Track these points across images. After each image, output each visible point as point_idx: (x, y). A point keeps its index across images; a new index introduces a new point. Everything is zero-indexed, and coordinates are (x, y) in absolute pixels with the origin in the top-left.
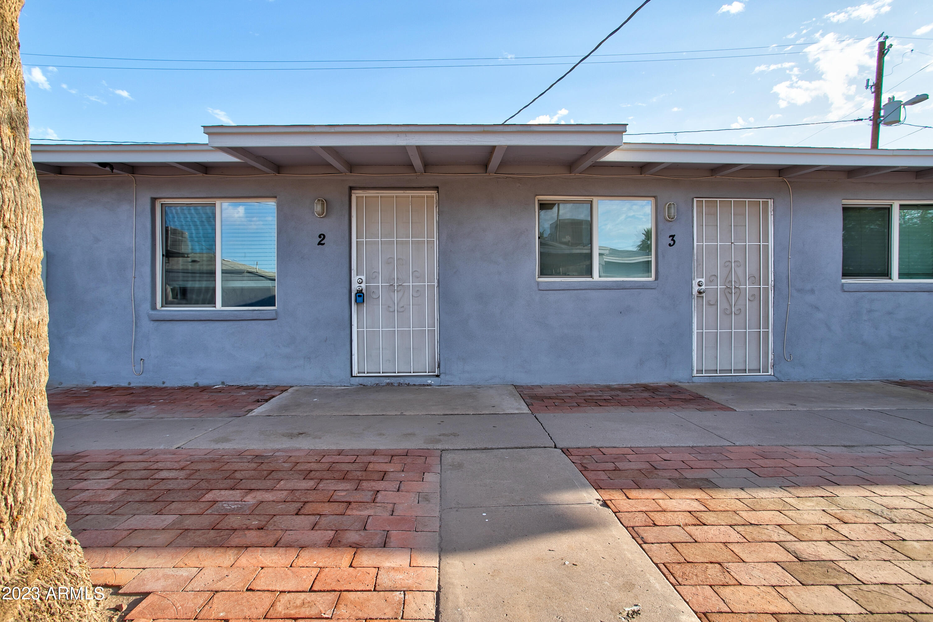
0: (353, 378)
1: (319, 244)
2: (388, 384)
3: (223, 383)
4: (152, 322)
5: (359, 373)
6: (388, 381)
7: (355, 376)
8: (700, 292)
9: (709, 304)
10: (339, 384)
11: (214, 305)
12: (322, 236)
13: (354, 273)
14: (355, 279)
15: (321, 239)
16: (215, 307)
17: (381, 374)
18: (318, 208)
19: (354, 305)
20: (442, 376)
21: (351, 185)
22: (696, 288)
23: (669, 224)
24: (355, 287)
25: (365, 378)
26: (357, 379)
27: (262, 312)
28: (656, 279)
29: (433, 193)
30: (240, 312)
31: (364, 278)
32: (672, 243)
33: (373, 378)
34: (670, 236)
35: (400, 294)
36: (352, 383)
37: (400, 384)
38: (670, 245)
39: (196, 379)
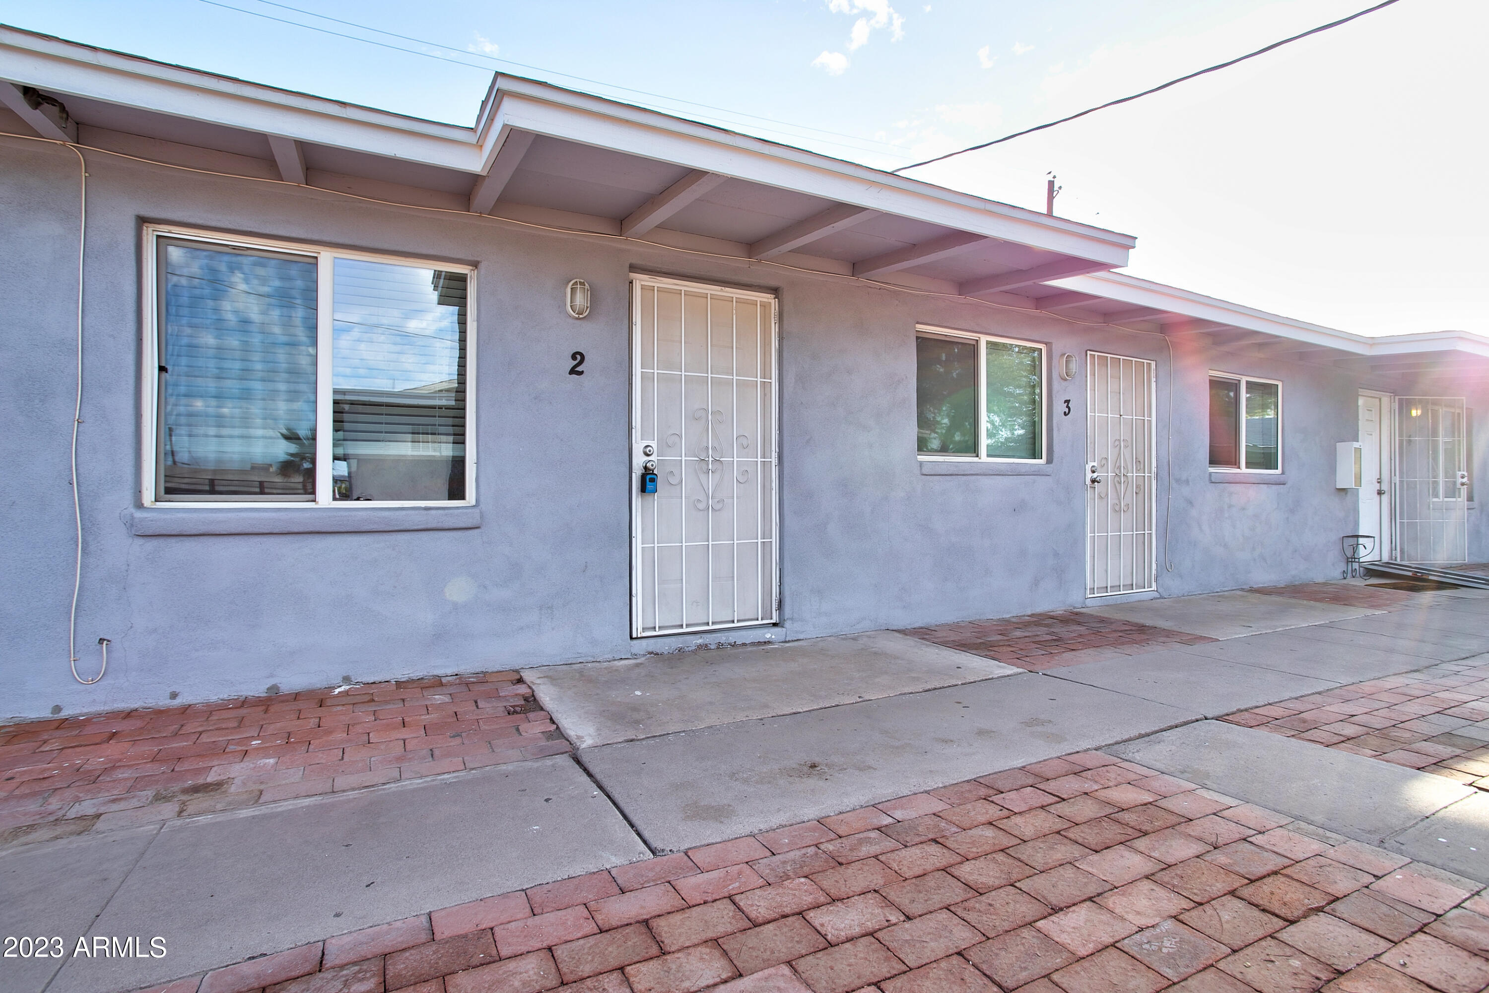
0: (635, 642)
1: (573, 371)
2: (700, 647)
3: (347, 679)
4: (141, 541)
5: (644, 629)
6: (700, 641)
7: (637, 638)
8: (1093, 481)
9: (1100, 497)
10: (610, 656)
11: (311, 497)
12: (579, 357)
13: (636, 434)
14: (638, 448)
15: (575, 362)
16: (314, 501)
17: (685, 630)
18: (580, 300)
19: (637, 497)
20: (788, 624)
21: (634, 261)
22: (1089, 476)
23: (1064, 383)
24: (639, 461)
25: (659, 639)
26: (644, 642)
27: (451, 511)
28: (1050, 461)
29: (768, 298)
30: (397, 513)
31: (654, 444)
32: (1067, 410)
33: (673, 639)
34: (1065, 401)
35: (717, 476)
36: (634, 651)
37: (720, 646)
38: (1065, 412)
39: (271, 676)
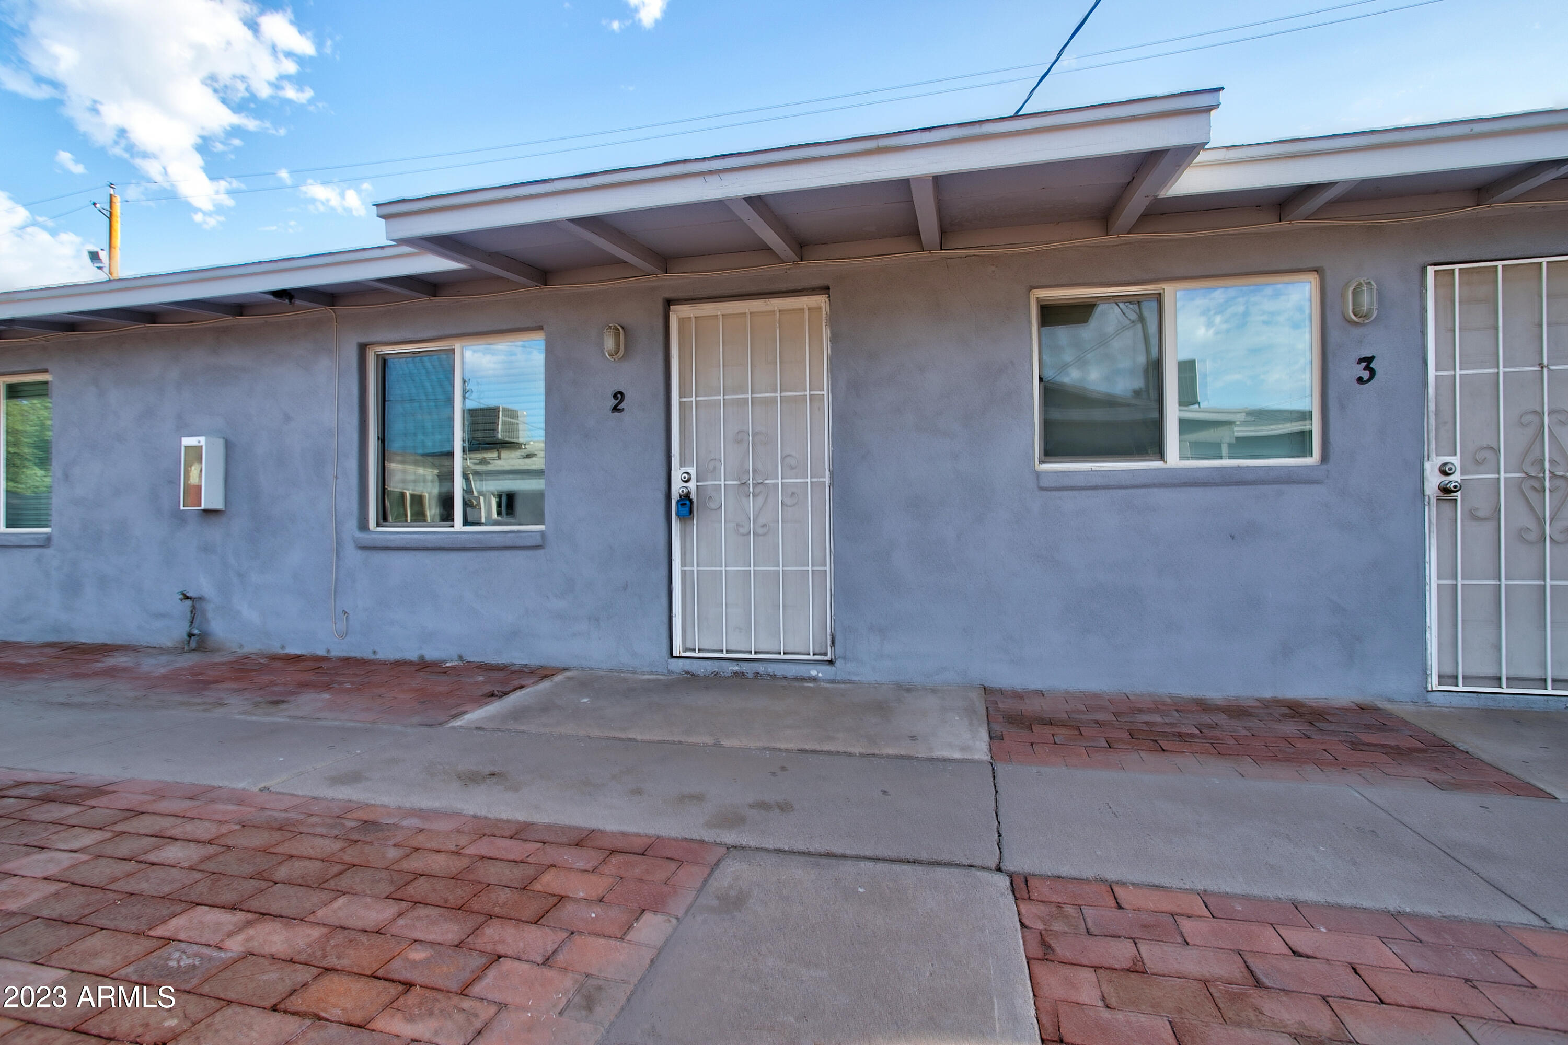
0: (673, 660)
1: (615, 409)
2: (736, 674)
3: (461, 658)
4: (360, 552)
5: (685, 650)
6: (736, 668)
7: (677, 657)
8: (1445, 490)
9: (1472, 515)
10: (648, 669)
11: (450, 523)
12: (619, 396)
13: (675, 461)
14: (677, 474)
15: (617, 401)
16: (453, 526)
17: (724, 655)
18: (609, 343)
19: (676, 522)
20: (838, 663)
21: (668, 295)
22: (1433, 481)
23: (1356, 332)
24: (677, 488)
25: (695, 661)
26: (681, 661)
27: (521, 534)
28: (1325, 458)
29: (820, 301)
31: (692, 471)
32: (1366, 375)
33: (709, 662)
34: (1361, 361)
35: (760, 500)
36: (671, 667)
37: (757, 675)
38: (1360, 380)
39: (421, 648)
